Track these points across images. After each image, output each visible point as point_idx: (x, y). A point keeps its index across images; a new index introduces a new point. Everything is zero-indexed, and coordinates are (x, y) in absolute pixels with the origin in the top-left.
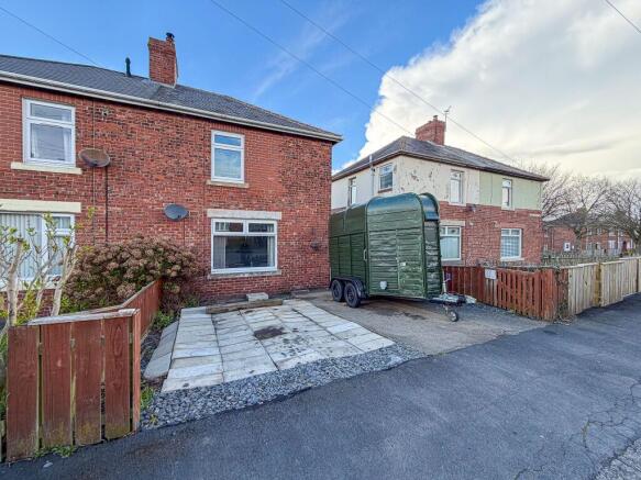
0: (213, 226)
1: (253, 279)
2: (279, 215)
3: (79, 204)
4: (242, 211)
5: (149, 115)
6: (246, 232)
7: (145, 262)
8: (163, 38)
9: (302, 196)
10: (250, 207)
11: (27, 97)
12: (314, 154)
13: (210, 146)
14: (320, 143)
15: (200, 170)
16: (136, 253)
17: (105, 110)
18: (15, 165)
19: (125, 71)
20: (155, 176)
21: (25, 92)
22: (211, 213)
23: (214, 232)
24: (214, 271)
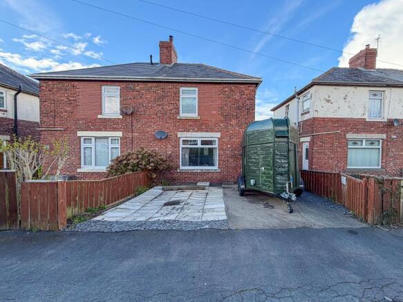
0: (181, 142)
1: (203, 174)
2: (219, 135)
3: (121, 133)
4: (197, 133)
5: (149, 85)
6: (199, 146)
7: (137, 161)
8: (167, 40)
9: (234, 122)
10: (201, 130)
11: (104, 85)
12: (242, 93)
13: (179, 97)
14: (247, 86)
15: (174, 111)
16: (135, 156)
17: (131, 85)
18: (99, 116)
19: (149, 61)
20: (152, 116)
21: (102, 83)
22: (179, 135)
23: (182, 146)
24: (181, 168)
